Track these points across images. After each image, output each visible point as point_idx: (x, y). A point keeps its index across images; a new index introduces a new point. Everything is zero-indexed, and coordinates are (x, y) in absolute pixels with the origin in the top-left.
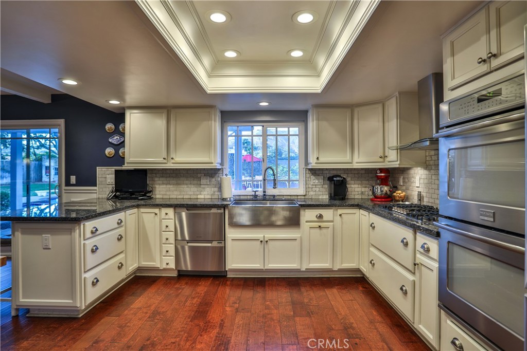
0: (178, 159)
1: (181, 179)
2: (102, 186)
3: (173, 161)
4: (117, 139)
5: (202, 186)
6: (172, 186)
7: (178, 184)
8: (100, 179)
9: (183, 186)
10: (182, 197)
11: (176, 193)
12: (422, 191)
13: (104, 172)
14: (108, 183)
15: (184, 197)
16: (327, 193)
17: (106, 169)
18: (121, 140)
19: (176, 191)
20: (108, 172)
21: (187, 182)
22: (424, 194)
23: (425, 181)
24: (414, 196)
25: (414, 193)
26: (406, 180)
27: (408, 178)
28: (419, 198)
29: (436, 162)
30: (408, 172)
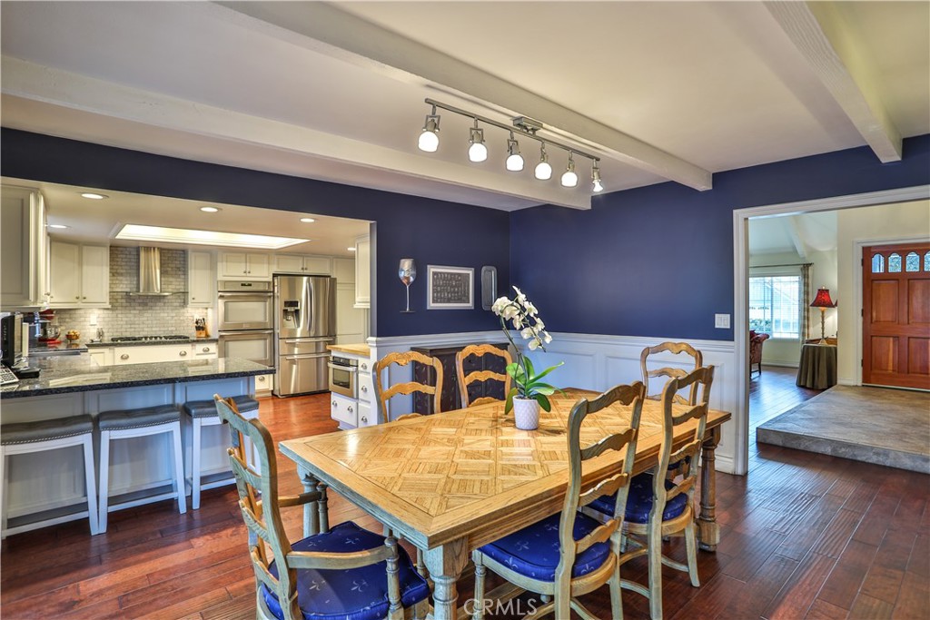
12: (102, 327)
22: (105, 331)
23: (107, 319)
24: (85, 333)
25: (84, 331)
26: (67, 320)
27: (70, 318)
28: (100, 334)
29: (124, 304)
30: (73, 312)
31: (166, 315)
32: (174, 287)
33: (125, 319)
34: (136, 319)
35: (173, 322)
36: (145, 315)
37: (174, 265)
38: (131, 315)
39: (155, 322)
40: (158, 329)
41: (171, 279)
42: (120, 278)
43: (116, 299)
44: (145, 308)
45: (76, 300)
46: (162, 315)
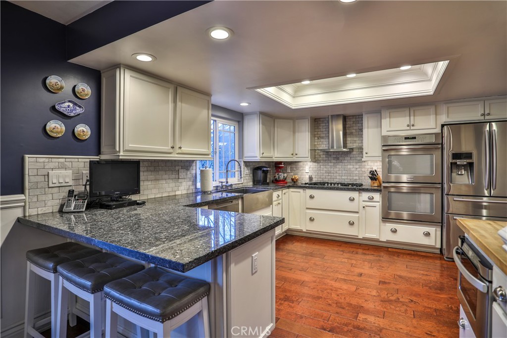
0: (185, 149)
1: (160, 173)
2: (38, 192)
3: (180, 151)
4: (69, 106)
5: (180, 180)
6: (150, 183)
7: (156, 180)
8: (33, 179)
9: (161, 182)
10: (161, 196)
11: (154, 191)
12: (312, 174)
13: (42, 164)
14: (51, 185)
15: (163, 196)
16: (251, 180)
17: (47, 160)
18: (75, 109)
19: (155, 188)
20: (51, 165)
21: (166, 176)
22: (313, 177)
23: (315, 169)
24: (303, 178)
25: (303, 176)
26: (294, 169)
27: (296, 168)
28: (311, 178)
29: (324, 159)
30: (297, 164)
31: (352, 167)
32: (357, 145)
33: (325, 169)
34: (332, 169)
35: (356, 172)
36: (338, 166)
37: (357, 128)
38: (328, 167)
39: (344, 172)
40: (346, 177)
41: (355, 139)
42: (322, 140)
43: (320, 155)
44: (338, 161)
45: (292, 156)
46: (349, 167)
